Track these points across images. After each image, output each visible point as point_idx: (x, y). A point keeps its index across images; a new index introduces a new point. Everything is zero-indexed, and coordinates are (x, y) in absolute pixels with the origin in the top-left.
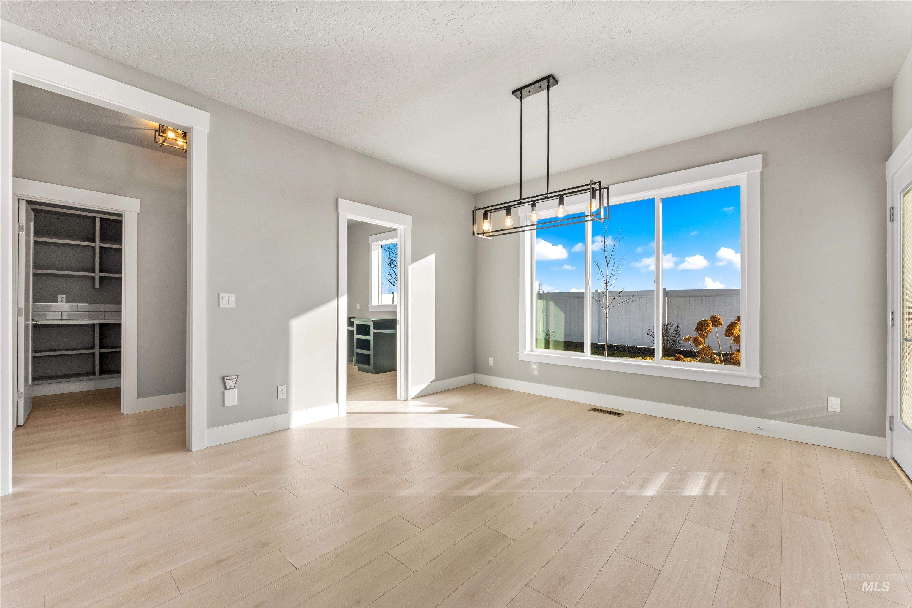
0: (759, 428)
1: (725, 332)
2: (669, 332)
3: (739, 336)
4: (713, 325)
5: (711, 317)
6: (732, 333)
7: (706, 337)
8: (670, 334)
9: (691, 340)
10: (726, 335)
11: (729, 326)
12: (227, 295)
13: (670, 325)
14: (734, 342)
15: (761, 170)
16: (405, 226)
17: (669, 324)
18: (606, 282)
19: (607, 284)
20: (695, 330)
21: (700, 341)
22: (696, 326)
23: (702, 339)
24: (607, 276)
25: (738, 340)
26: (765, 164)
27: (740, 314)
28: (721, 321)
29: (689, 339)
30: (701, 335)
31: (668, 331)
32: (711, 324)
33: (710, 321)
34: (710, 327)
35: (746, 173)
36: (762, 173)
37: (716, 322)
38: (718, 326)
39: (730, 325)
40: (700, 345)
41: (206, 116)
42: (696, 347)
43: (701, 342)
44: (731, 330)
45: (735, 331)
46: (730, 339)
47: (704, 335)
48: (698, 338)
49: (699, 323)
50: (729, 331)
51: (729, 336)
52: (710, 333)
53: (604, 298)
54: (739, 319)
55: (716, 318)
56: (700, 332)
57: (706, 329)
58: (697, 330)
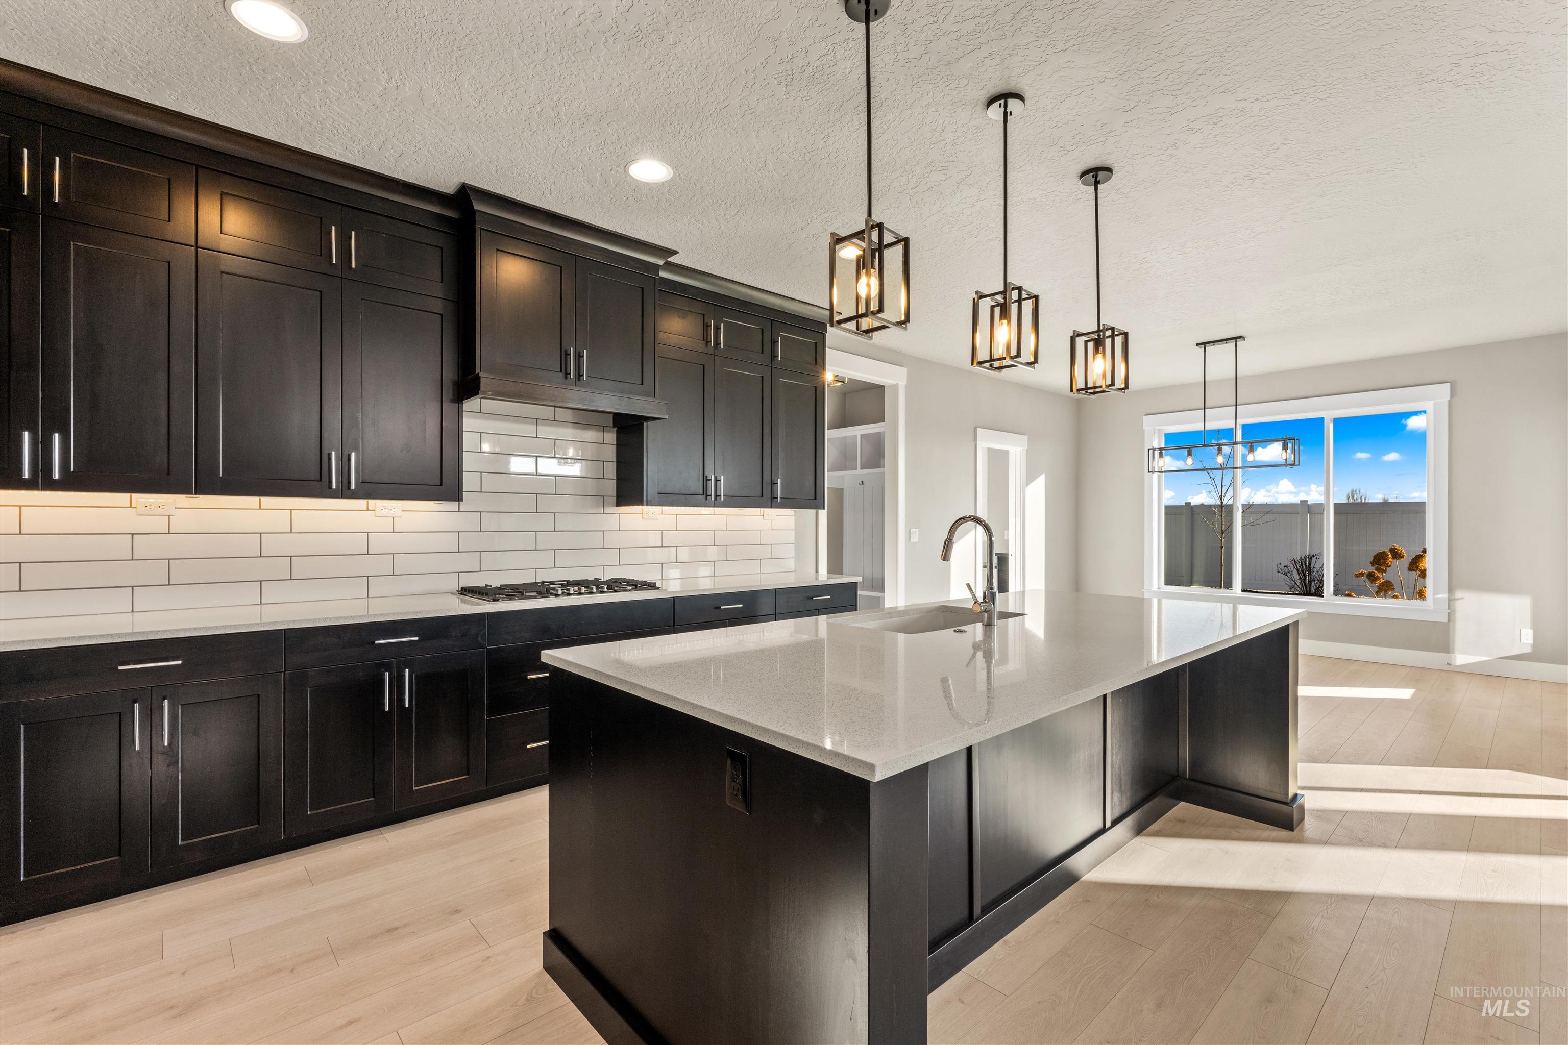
0: (1448, 663)
1: (1408, 566)
2: (1314, 568)
3: (1425, 570)
4: (1393, 558)
5: (1391, 549)
6: (1417, 567)
7: (1385, 571)
8: (1315, 571)
9: (1365, 575)
10: (1410, 569)
11: (1413, 559)
12: (914, 530)
13: (1315, 558)
14: (1419, 576)
15: (1449, 399)
16: (1021, 448)
17: (1313, 556)
18: (1221, 496)
19: (1223, 499)
20: (1371, 563)
21: (1377, 576)
22: (1372, 559)
23: (1379, 575)
24: (1222, 486)
25: (1423, 574)
26: (1453, 393)
27: (1425, 545)
28: (1403, 553)
29: (1362, 574)
30: (1378, 570)
31: (1312, 566)
32: (1390, 556)
33: (1389, 554)
34: (1390, 560)
35: (1433, 401)
36: (1450, 402)
37: (1396, 555)
38: (1399, 559)
39: (1415, 557)
40: (1377, 581)
41: (903, 371)
42: (1372, 583)
43: (1378, 578)
44: (1416, 563)
45: (1421, 565)
46: (1414, 575)
47: (1382, 570)
48: (1374, 572)
49: (1376, 555)
50: (1414, 564)
51: (1414, 570)
52: (1390, 566)
53: (1218, 518)
54: (1424, 551)
55: (1396, 549)
56: (1377, 566)
57: (1385, 562)
58: (1373, 563)
